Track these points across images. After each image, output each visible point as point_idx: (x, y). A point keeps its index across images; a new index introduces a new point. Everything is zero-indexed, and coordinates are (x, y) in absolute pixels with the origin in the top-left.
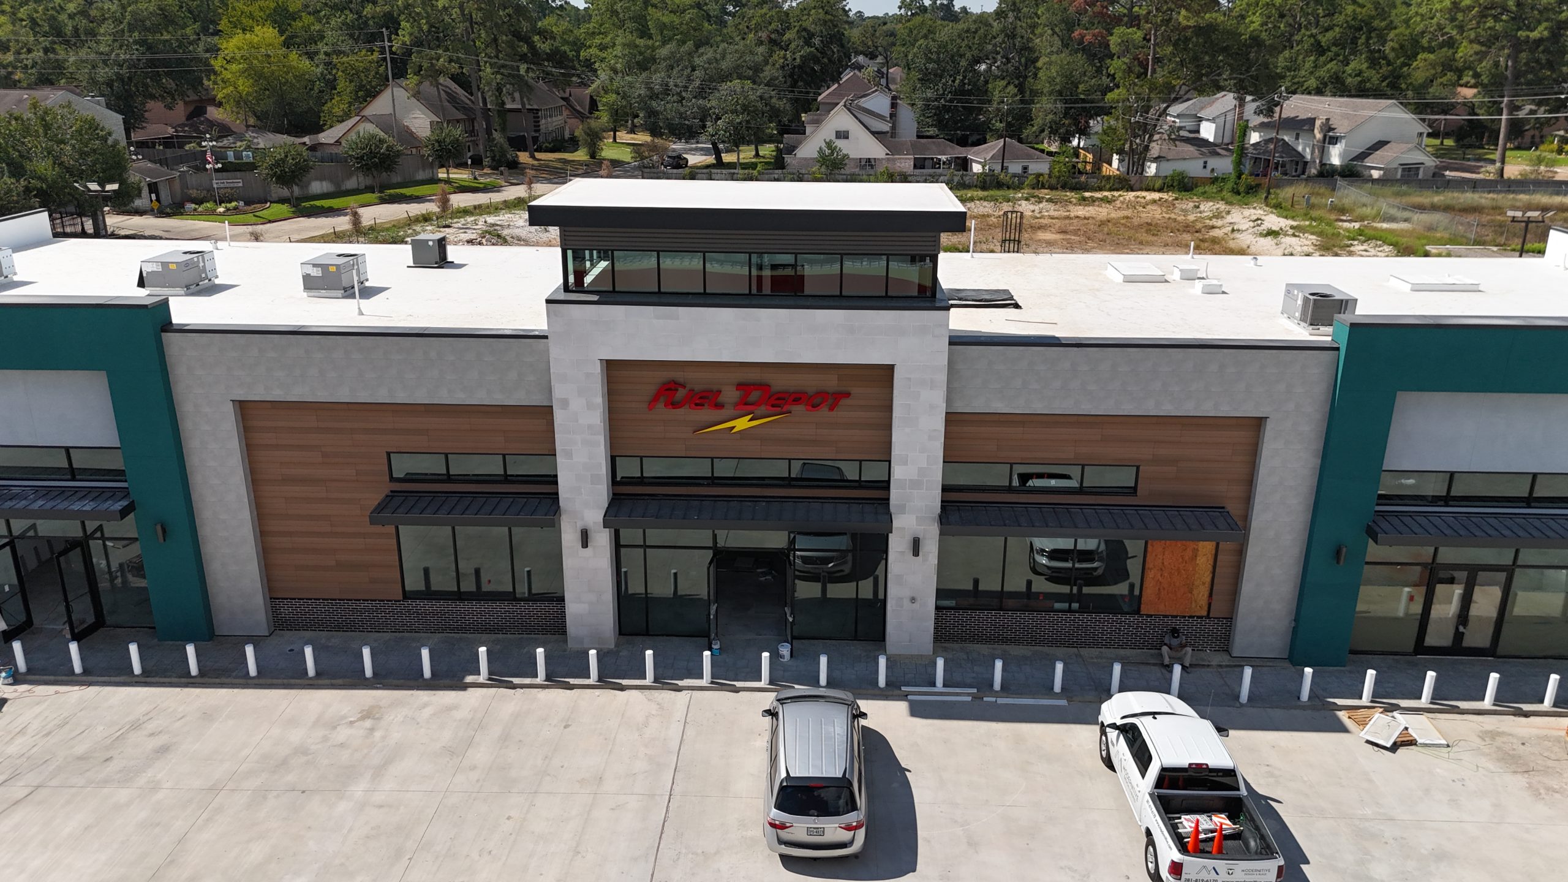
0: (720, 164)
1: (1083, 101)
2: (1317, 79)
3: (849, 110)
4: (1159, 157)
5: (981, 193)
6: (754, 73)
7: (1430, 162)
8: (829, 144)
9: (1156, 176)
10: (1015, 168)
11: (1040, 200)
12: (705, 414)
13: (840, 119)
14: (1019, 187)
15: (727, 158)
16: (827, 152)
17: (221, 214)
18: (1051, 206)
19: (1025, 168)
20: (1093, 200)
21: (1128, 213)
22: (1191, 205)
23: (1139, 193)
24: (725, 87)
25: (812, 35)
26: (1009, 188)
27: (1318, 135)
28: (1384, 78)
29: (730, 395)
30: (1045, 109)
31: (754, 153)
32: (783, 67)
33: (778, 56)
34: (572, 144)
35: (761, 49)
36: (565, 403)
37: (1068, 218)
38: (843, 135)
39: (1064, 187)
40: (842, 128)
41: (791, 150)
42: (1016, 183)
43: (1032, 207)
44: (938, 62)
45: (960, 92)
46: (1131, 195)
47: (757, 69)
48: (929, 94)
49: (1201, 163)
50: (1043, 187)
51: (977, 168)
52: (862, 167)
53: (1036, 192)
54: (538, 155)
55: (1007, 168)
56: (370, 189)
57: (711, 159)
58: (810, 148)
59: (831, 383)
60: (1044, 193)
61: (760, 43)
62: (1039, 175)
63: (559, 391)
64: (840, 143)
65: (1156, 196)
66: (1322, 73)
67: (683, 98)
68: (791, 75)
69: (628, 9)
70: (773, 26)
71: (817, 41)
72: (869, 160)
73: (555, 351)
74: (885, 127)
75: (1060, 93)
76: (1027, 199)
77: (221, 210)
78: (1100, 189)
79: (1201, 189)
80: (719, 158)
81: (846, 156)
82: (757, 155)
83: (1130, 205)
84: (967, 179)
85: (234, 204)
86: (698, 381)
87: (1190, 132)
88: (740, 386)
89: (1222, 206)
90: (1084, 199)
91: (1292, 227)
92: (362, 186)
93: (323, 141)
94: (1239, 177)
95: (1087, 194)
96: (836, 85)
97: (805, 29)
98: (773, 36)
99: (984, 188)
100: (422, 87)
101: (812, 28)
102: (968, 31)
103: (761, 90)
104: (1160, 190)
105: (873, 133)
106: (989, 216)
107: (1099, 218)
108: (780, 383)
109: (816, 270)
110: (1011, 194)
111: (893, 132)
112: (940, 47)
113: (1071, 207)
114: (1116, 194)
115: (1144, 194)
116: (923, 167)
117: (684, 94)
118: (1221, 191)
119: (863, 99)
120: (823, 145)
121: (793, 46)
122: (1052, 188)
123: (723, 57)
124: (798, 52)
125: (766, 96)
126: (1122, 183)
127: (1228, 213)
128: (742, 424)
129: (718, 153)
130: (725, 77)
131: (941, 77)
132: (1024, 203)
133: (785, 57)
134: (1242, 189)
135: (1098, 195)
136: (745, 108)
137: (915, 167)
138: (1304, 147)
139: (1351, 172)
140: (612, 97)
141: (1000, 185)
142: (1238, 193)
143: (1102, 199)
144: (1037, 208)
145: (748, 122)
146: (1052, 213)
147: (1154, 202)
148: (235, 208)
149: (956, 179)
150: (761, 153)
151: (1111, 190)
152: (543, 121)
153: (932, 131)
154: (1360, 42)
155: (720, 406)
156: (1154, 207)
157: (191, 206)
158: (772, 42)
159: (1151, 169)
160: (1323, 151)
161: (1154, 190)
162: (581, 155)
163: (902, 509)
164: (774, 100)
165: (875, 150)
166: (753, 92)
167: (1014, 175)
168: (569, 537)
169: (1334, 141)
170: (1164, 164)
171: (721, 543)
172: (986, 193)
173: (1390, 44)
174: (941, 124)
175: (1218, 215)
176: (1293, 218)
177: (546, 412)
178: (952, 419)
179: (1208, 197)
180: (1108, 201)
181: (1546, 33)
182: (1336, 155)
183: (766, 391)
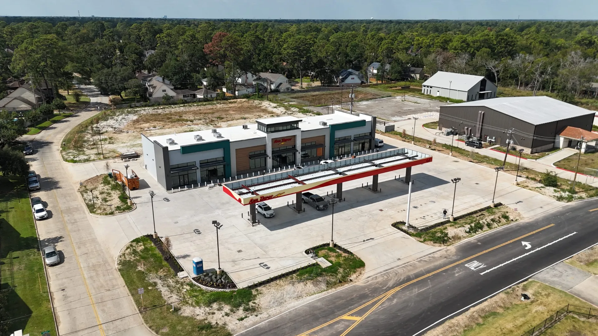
7: (289, 86)
9: (241, 95)
10: (209, 96)
11: (221, 103)
12: (279, 143)
18: (224, 105)
19: (211, 95)
20: (232, 102)
21: (241, 105)
22: (252, 101)
27: (269, 83)
29: (281, 140)
37: (230, 107)
39: (222, 99)
41: (151, 95)
45: (185, 77)
50: (218, 100)
51: (199, 96)
53: (218, 102)
55: (207, 96)
58: (156, 95)
59: (290, 138)
62: (216, 97)
63: (267, 142)
67: (114, 84)
73: (267, 139)
79: (252, 97)
83: (240, 103)
89: (259, 101)
90: (230, 102)
104: (243, 98)
107: (236, 106)
108: (286, 138)
113: (229, 104)
114: (234, 100)
115: (240, 100)
117: (113, 82)
118: (256, 97)
122: (220, 100)
127: (262, 103)
128: (283, 143)
134: (260, 97)
136: (137, 86)
137: (184, 97)
138: (266, 85)
139: (278, 91)
141: (209, 100)
156: (245, 103)
159: (237, 93)
160: (270, 86)
162: (73, 101)
163: (298, 149)
165: (173, 94)
167: (210, 98)
175: (260, 104)
176: (275, 103)
177: (266, 145)
178: (301, 139)
179: (254, 99)
180: (235, 102)
182: (273, 87)
183: (284, 139)
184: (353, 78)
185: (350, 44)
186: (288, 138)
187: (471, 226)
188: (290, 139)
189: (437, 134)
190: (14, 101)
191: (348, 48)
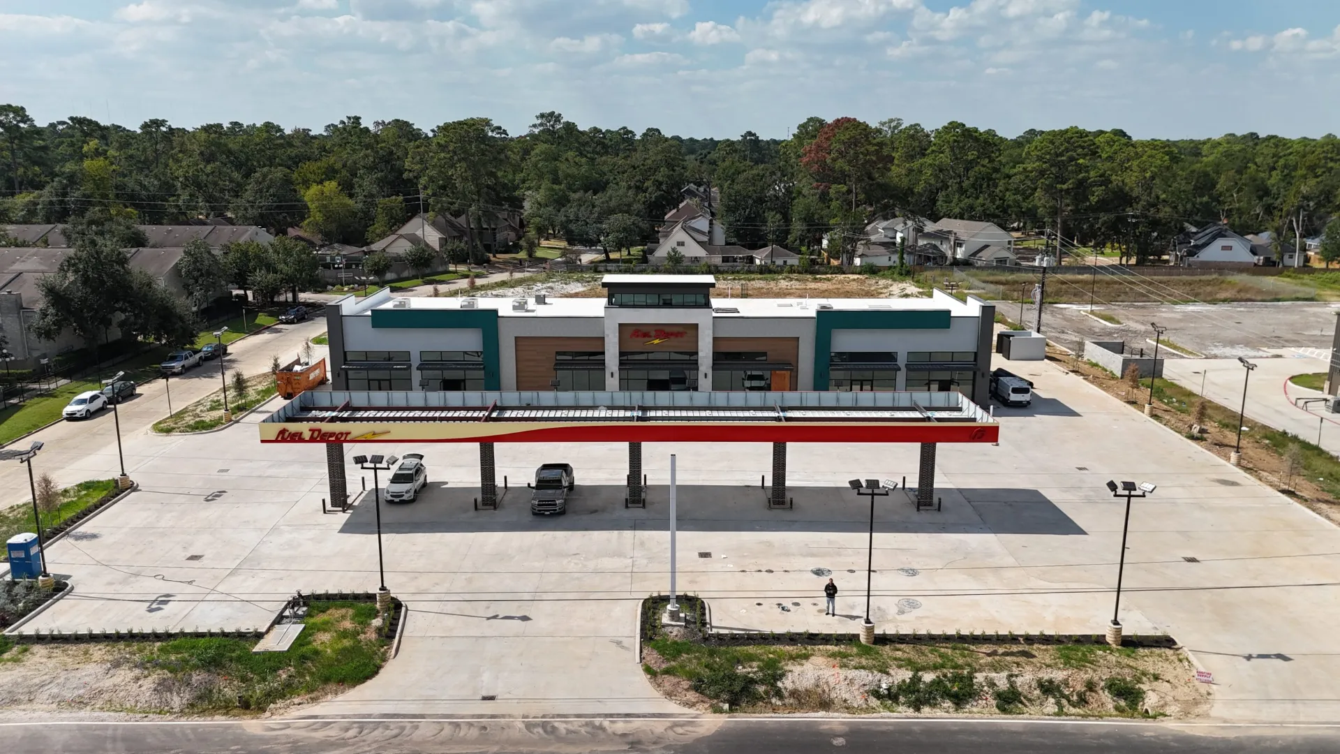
0: (608, 260)
1: (818, 225)
2: (960, 208)
3: (684, 230)
4: (863, 255)
5: (759, 276)
6: (626, 209)
7: (1012, 257)
8: (674, 250)
9: (861, 266)
10: (779, 262)
11: (791, 280)
12: (646, 339)
13: (678, 234)
14: (780, 272)
15: (613, 256)
16: (673, 254)
17: (347, 291)
18: (797, 283)
19: (785, 262)
20: (821, 279)
21: (839, 286)
22: (874, 281)
23: (847, 276)
24: (613, 218)
25: (661, 183)
26: (775, 273)
27: (952, 243)
28: (997, 208)
29: (653, 333)
30: (798, 227)
31: (627, 253)
32: (644, 203)
33: (641, 196)
34: (516, 248)
35: (630, 193)
36: (608, 335)
37: (805, 289)
38: (681, 244)
39: (807, 272)
40: (680, 240)
41: (652, 251)
42: (779, 270)
43: (787, 284)
44: (735, 201)
45: (748, 219)
46: (841, 277)
47: (629, 205)
48: (732, 219)
49: (887, 258)
50: (794, 272)
51: (758, 262)
52: (693, 262)
53: (791, 275)
54: (498, 256)
55: (774, 262)
56: (416, 277)
57: (602, 257)
58: (663, 250)
59: (681, 330)
60: (795, 276)
61: (629, 187)
62: (792, 266)
63: (606, 332)
64: (680, 249)
65: (855, 277)
66: (962, 205)
67: (587, 223)
68: (649, 207)
69: (547, 166)
70: (637, 178)
71: (664, 187)
72: (696, 258)
73: (606, 321)
74: (706, 239)
75: (805, 219)
76: (784, 279)
77: (346, 289)
78: (826, 273)
79: (881, 273)
80: (607, 256)
81: (683, 256)
82: (629, 254)
83: (840, 282)
84: (752, 268)
85: (352, 286)
86: (645, 329)
87: (891, 238)
88: (656, 331)
89: (890, 282)
90: (816, 279)
91: (919, 293)
92: (411, 276)
93: (374, 249)
94: (902, 266)
95: (818, 276)
96: (674, 211)
97: (657, 181)
98: (637, 184)
99: (761, 273)
100: (437, 219)
101: (661, 179)
102: (758, 175)
103: (633, 218)
104: (859, 274)
105: (698, 242)
106: (762, 288)
107: (821, 289)
108: (667, 330)
109: (676, 299)
110: (776, 276)
111: (711, 240)
112: (736, 192)
113: (808, 283)
114: (834, 276)
115: (849, 276)
116: (728, 261)
117: (588, 220)
118: (893, 274)
119: (693, 221)
120: (670, 250)
121: (650, 190)
122: (799, 273)
123: (611, 200)
124: (653, 194)
125: (636, 222)
126: (840, 270)
127: (891, 285)
128: (657, 341)
129: (606, 252)
130: (612, 211)
131: (738, 209)
132: (782, 281)
133: (645, 197)
134: (903, 272)
135: (824, 276)
136: (625, 229)
137: (723, 261)
138: (945, 248)
139: (965, 264)
140: (537, 220)
141: (770, 272)
142: (902, 275)
143: (825, 279)
144: (789, 284)
145: (626, 237)
146: (797, 287)
147: (854, 280)
148: (353, 288)
149: (746, 268)
150: (632, 253)
151: (832, 274)
152: (498, 235)
153: (734, 240)
154: (984, 186)
155: (650, 336)
156: (854, 283)
157: (330, 287)
158: (637, 188)
159: (857, 261)
160: (954, 252)
161: (856, 274)
162: (522, 255)
163: (702, 365)
164: (641, 224)
165: (700, 252)
166: (628, 220)
167: (778, 266)
168: (608, 375)
169: (960, 245)
170: (866, 259)
171: (651, 378)
172: (762, 276)
173: (999, 188)
174: (738, 235)
175: (886, 287)
176: (923, 288)
177: (603, 339)
178: (715, 339)
179: (884, 277)
180: (829, 280)
181: (1071, 186)
182: (960, 253)
183: (663, 331)
184: (1230, 248)
185: (1282, 162)
186: (675, 330)
187: (916, 680)
188: (677, 335)
189: (1301, 403)
190: (400, 240)
191: (1274, 173)
